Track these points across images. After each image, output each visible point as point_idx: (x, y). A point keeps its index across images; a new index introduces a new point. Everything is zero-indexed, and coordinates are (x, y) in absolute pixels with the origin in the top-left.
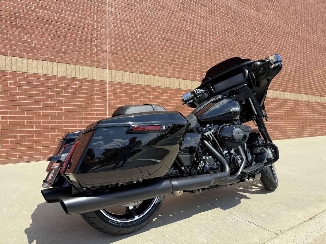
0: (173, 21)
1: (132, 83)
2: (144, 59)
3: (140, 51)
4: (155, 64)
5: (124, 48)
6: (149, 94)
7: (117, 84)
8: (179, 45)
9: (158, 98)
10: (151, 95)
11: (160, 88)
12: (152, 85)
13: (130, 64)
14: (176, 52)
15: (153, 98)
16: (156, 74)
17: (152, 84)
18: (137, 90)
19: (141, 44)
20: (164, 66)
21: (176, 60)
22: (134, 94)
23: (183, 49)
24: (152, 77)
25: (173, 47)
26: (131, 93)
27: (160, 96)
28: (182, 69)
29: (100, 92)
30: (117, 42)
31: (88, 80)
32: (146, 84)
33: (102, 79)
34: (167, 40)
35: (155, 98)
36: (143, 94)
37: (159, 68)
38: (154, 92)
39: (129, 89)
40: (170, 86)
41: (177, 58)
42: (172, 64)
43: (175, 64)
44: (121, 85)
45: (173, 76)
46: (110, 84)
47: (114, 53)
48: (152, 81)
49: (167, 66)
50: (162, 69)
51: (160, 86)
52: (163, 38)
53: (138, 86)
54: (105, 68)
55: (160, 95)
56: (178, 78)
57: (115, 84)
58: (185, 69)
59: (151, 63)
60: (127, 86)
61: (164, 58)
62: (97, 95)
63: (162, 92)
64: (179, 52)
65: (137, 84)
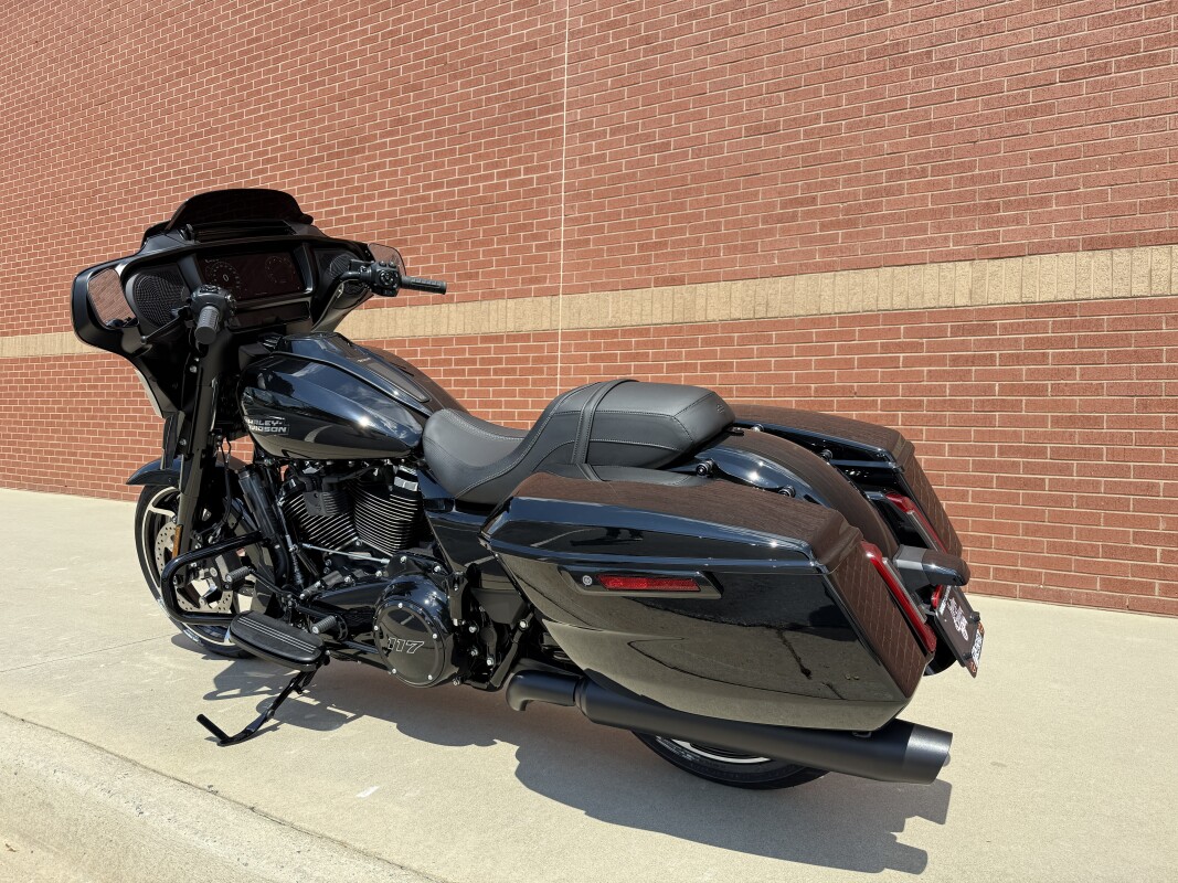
0: (802, 43)
1: (629, 324)
2: (673, 232)
3: (660, 210)
4: (716, 240)
5: (609, 217)
6: (688, 355)
7: (585, 334)
8: (830, 129)
9: (725, 364)
10: (698, 355)
11: (732, 325)
12: (703, 319)
13: (625, 262)
14: (819, 160)
15: (705, 367)
16: (719, 273)
17: (699, 317)
18: (645, 345)
19: (665, 184)
20: (754, 235)
21: (814, 198)
22: (635, 357)
23: (854, 140)
24: (701, 288)
25: (802, 148)
26: (625, 357)
27: (736, 354)
28: (851, 223)
29: (542, 362)
30: (590, 208)
31: (514, 336)
32: (678, 318)
33: (546, 325)
34: (771, 129)
35: (715, 367)
36: (666, 356)
37: (731, 250)
38: (706, 342)
39: (618, 345)
40: (779, 309)
41: (824, 185)
42: (794, 217)
43: (807, 215)
44: (595, 334)
45: (801, 265)
46: (566, 336)
47: (578, 243)
48: (704, 304)
49: (770, 233)
50: (744, 248)
51: (736, 315)
52: (757, 131)
53: (649, 329)
54: (553, 293)
55: (735, 350)
56: (828, 268)
57: (579, 334)
58: (870, 221)
59: (698, 241)
60: (614, 334)
61: (754, 206)
62: (533, 374)
63: (743, 341)
64: (834, 157)
65: (646, 322)
